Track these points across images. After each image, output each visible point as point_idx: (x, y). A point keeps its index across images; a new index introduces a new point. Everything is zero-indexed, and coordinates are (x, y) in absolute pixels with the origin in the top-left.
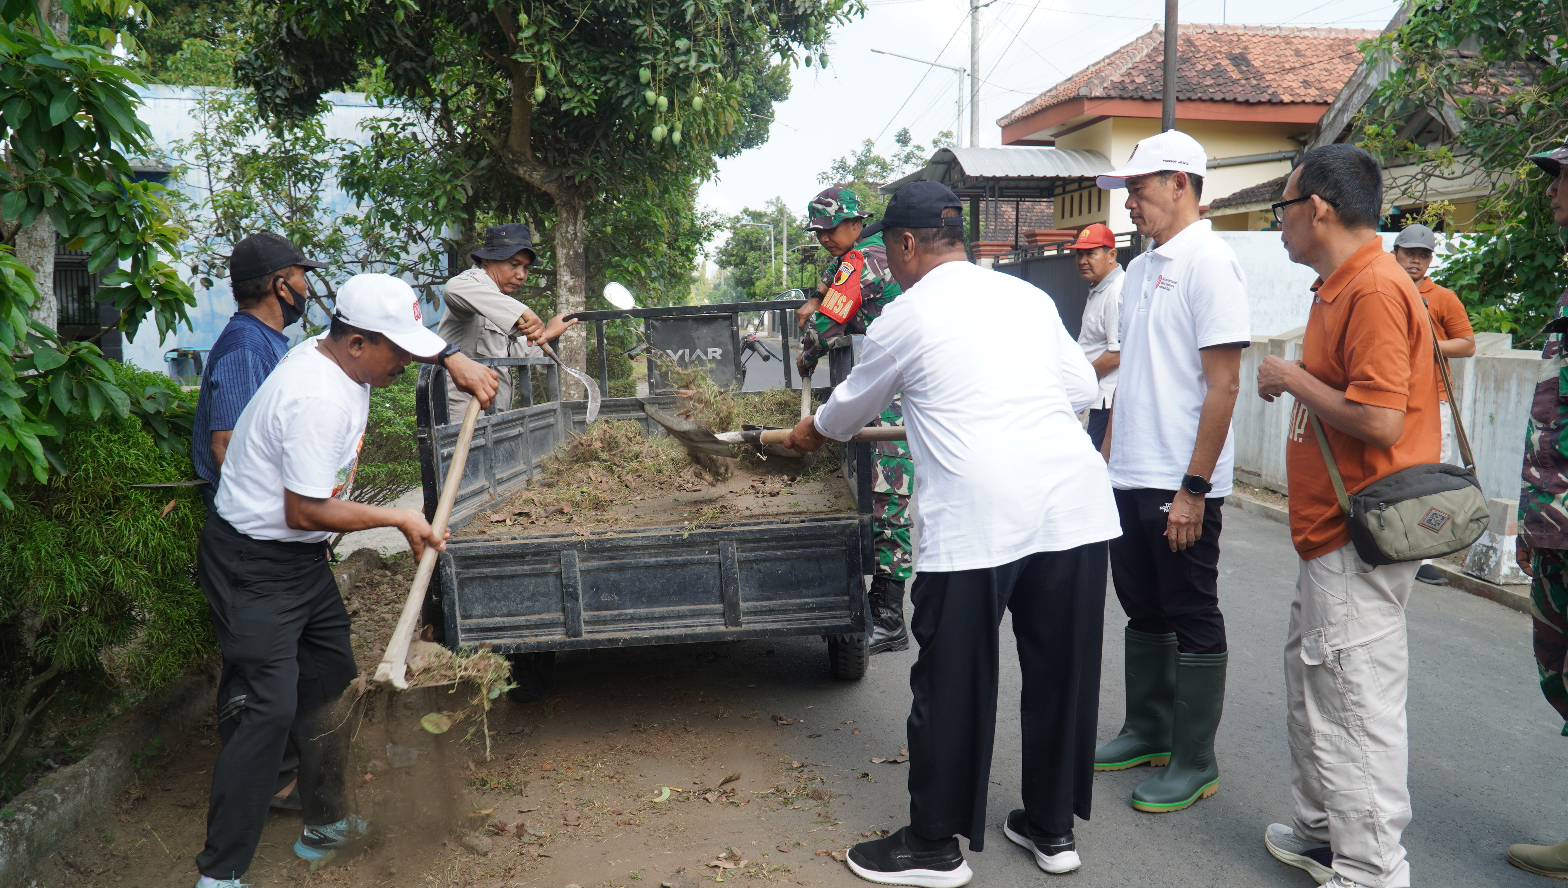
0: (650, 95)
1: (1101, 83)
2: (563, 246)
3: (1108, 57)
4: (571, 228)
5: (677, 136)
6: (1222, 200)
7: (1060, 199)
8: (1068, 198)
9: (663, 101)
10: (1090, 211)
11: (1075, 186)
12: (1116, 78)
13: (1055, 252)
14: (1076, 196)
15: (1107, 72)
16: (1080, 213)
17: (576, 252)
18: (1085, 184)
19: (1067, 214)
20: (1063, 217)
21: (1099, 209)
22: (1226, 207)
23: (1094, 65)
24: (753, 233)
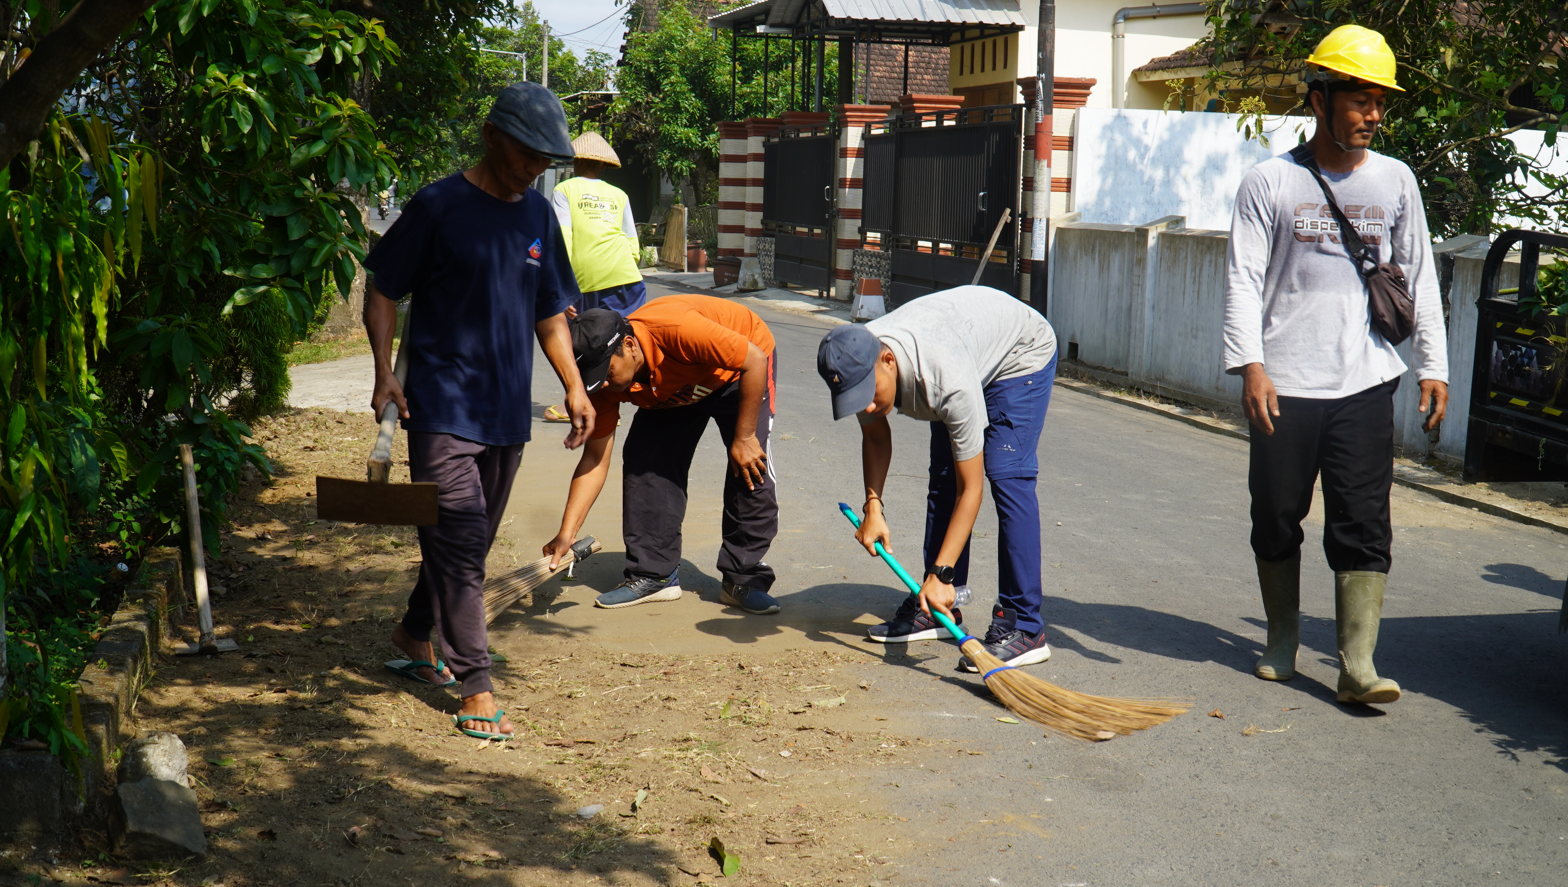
6: (1162, 60)
7: (958, 47)
8: (967, 47)
10: (994, 68)
11: (977, 33)
13: (933, 124)
14: (978, 45)
16: (983, 70)
18: (987, 32)
19: (967, 69)
20: (961, 73)
21: (1005, 66)
22: (1163, 69)
24: (489, 65)
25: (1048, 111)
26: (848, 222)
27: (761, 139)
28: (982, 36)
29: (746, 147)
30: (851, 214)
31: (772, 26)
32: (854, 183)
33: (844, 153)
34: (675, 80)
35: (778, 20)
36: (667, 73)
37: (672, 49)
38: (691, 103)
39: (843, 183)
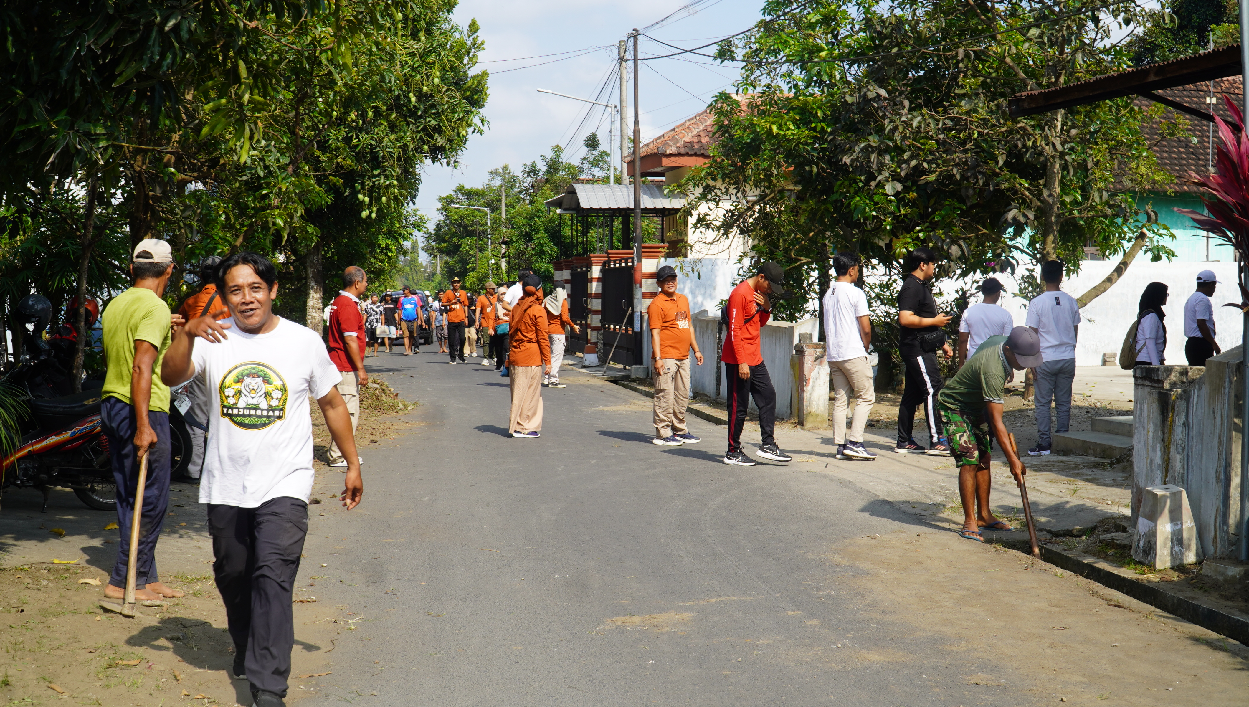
0: (360, 196)
1: (675, 144)
2: (311, 267)
3: (699, 115)
4: (315, 257)
5: (374, 215)
9: (367, 199)
12: (688, 139)
15: (681, 135)
17: (318, 270)
23: (689, 120)
24: (468, 215)
25: (639, 261)
26: (594, 316)
27: (569, 271)
28: (670, 214)
29: (562, 275)
30: (596, 312)
31: (565, 210)
32: (597, 296)
33: (591, 280)
34: (542, 236)
35: (568, 206)
36: (537, 231)
37: (539, 217)
38: (550, 248)
39: (591, 296)
